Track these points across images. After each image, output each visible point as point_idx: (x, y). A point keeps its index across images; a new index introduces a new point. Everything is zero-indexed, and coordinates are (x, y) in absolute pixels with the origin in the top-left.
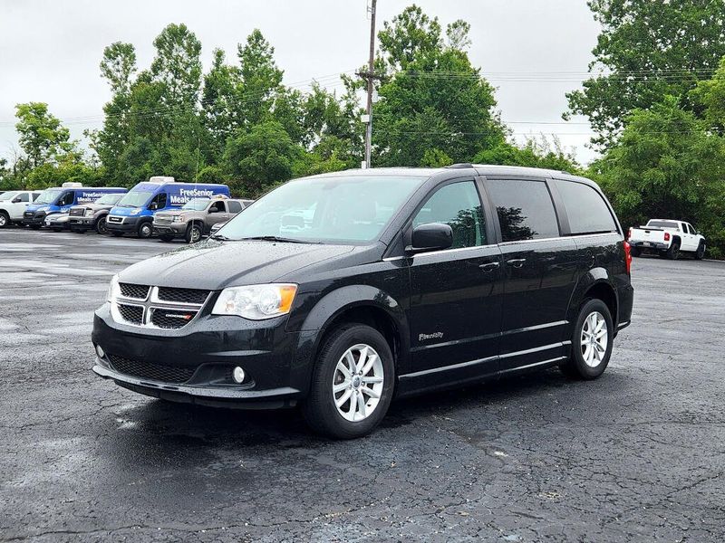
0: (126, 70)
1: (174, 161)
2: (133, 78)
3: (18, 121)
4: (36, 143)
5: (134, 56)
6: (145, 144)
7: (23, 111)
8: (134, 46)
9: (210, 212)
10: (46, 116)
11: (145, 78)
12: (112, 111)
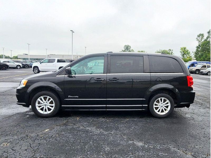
0: (202, 39)
1: (208, 57)
2: (203, 40)
3: (180, 51)
4: (184, 54)
5: (204, 36)
6: (203, 54)
7: (182, 49)
8: (204, 34)
9: (202, 67)
10: (186, 49)
11: (206, 40)
12: (198, 47)
